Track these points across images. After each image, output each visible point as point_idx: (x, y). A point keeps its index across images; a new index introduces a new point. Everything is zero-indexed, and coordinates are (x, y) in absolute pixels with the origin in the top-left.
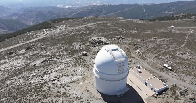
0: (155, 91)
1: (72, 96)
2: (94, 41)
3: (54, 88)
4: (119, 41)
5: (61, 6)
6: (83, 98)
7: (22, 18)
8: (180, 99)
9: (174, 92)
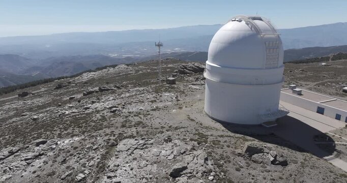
1: (157, 126)
2: (186, 68)
3: (113, 117)
5: (116, 55)
6: (183, 128)
7: (48, 73)
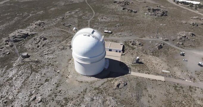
0: (120, 52)
1: (76, 95)
2: (16, 37)
4: (43, 27)
6: (86, 89)
8: (135, 48)
9: (128, 46)
